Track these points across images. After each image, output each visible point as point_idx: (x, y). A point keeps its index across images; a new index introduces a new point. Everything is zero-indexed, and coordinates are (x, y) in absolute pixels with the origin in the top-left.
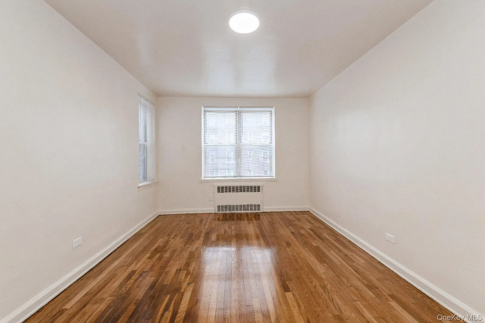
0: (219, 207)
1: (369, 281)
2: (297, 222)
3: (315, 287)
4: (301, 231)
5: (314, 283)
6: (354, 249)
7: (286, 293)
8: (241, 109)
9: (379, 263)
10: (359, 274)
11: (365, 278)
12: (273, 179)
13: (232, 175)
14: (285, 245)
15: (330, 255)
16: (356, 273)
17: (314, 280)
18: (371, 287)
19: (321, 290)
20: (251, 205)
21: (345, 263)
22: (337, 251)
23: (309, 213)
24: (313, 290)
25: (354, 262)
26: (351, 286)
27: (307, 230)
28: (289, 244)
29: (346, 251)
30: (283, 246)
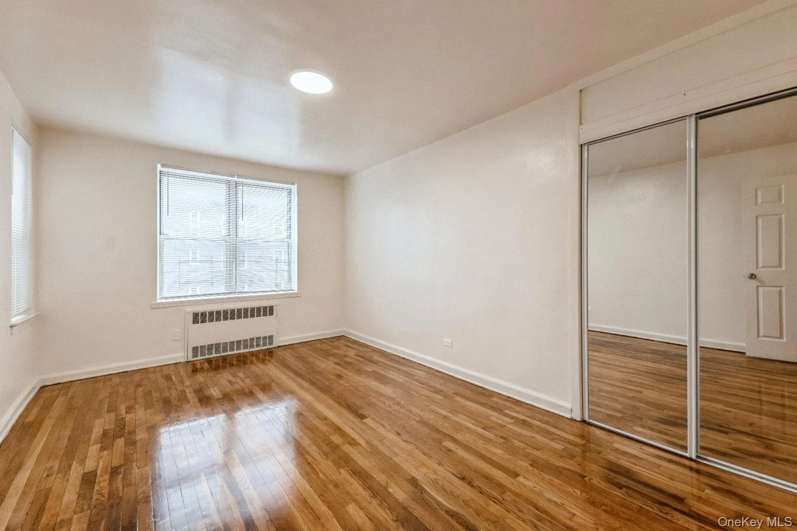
0: (195, 349)
1: (434, 388)
2: (335, 351)
3: (390, 406)
4: (346, 359)
5: (387, 403)
6: (409, 364)
7: (364, 420)
8: (240, 180)
9: (437, 371)
10: (424, 385)
11: (430, 386)
12: (295, 293)
13: (223, 291)
14: (334, 377)
15: (391, 376)
16: (421, 385)
17: (385, 401)
18: (437, 392)
19: (396, 407)
20: (258, 338)
21: (407, 379)
22: (396, 370)
23: (343, 337)
24: (390, 410)
25: (415, 376)
26: (421, 396)
27: (354, 357)
28: (340, 377)
29: (404, 368)
30: (333, 379)
